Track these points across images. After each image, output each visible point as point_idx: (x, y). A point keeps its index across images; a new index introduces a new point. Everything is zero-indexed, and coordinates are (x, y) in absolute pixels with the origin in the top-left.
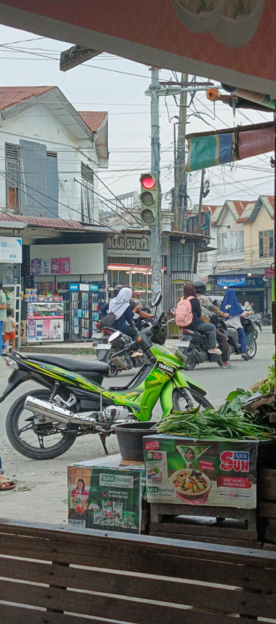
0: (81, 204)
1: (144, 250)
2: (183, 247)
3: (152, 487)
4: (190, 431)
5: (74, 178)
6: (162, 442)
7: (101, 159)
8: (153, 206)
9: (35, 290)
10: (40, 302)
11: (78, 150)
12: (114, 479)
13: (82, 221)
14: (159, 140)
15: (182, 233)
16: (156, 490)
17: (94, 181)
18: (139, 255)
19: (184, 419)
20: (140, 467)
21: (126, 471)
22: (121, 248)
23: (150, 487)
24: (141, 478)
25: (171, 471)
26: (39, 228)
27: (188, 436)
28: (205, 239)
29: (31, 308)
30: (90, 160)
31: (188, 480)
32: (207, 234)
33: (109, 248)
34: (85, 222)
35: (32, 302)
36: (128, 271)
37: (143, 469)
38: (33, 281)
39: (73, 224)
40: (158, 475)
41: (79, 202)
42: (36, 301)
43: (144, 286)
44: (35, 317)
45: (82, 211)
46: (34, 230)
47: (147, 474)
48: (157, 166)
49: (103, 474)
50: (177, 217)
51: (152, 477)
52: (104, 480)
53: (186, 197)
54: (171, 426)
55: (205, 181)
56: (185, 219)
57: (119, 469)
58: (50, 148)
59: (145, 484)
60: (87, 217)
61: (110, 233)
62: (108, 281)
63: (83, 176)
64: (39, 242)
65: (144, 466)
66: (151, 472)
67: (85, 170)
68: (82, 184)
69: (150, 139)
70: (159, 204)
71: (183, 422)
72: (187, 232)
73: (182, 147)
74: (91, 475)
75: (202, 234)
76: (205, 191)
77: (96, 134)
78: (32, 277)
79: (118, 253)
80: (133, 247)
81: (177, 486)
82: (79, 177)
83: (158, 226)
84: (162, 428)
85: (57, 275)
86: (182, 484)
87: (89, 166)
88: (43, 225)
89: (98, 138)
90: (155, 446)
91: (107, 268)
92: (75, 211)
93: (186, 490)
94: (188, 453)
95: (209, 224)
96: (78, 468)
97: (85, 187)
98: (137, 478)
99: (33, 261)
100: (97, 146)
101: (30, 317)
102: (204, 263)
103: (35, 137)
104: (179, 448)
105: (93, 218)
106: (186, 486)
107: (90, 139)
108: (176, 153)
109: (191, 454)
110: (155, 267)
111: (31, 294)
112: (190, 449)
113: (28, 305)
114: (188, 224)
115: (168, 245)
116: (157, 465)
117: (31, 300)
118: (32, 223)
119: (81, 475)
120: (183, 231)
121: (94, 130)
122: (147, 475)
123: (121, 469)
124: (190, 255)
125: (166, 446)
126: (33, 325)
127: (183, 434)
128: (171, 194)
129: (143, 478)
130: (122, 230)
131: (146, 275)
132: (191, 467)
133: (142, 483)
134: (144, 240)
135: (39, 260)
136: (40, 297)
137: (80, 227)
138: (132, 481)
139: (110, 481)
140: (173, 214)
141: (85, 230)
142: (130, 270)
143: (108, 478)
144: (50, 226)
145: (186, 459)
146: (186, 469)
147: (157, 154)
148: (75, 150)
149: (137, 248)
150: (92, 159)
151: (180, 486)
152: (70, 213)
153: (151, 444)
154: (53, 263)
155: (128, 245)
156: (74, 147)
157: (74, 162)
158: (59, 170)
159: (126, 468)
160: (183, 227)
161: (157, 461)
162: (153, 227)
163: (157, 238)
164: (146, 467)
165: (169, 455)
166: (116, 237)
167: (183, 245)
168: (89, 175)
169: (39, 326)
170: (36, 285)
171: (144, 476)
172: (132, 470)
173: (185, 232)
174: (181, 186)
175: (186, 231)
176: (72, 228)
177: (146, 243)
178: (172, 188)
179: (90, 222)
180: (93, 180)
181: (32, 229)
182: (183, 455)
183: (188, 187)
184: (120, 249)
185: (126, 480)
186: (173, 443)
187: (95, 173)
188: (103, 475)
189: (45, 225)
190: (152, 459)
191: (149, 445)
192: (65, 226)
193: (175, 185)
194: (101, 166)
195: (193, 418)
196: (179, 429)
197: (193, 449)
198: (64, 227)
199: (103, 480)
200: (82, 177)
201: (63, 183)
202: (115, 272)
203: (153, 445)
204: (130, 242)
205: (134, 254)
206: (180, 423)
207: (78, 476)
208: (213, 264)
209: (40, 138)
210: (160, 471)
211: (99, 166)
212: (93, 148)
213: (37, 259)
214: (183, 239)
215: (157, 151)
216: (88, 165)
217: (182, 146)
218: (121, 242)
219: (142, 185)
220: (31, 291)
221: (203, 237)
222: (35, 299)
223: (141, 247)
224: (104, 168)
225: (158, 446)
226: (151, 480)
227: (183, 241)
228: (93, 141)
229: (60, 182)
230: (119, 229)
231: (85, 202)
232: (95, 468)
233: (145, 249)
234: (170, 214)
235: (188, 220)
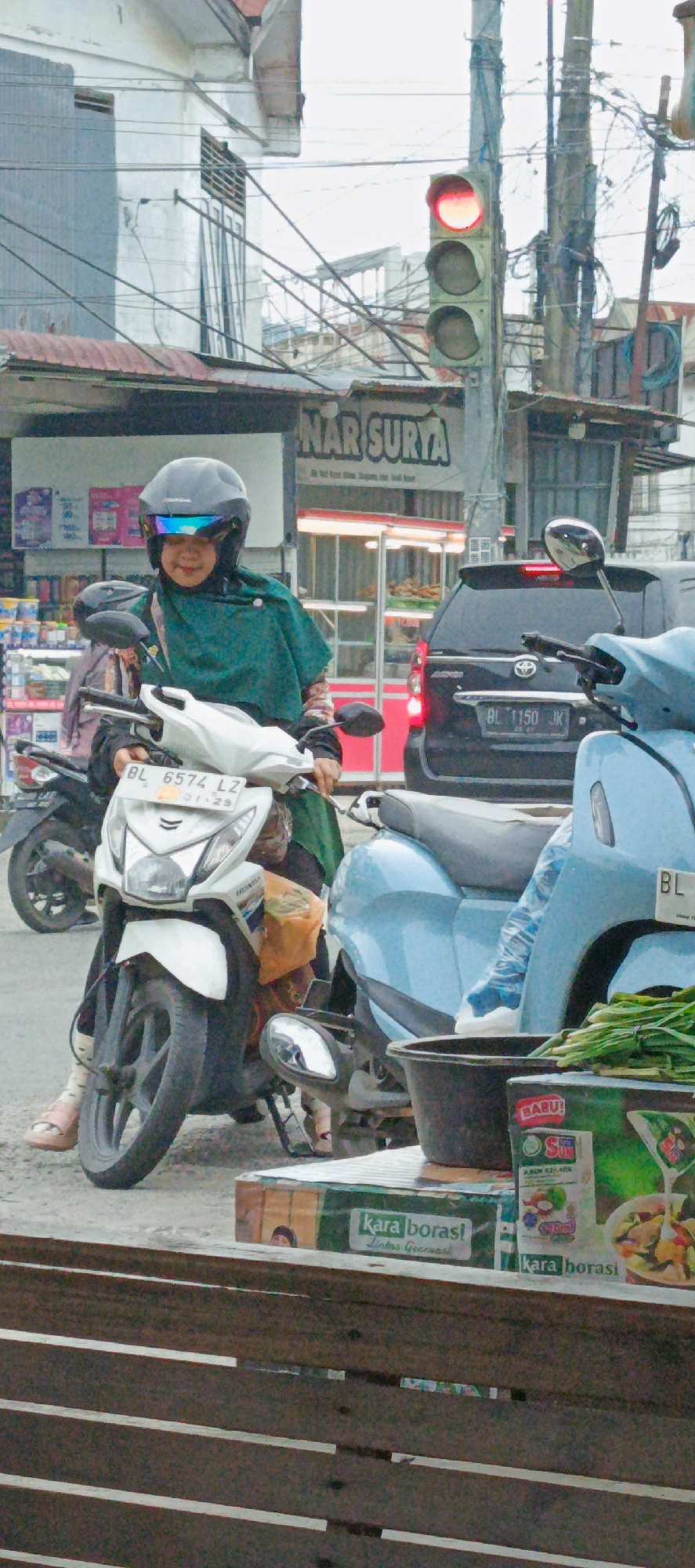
0: (198, 286)
1: (429, 462)
2: (579, 452)
3: (540, 1258)
4: (676, 1060)
5: (176, 191)
6: (577, 1098)
7: (273, 121)
8: (473, 295)
9: (31, 603)
10: (48, 647)
11: (191, 85)
12: (402, 1227)
13: (202, 350)
14: (500, 49)
15: (576, 399)
16: (554, 1266)
17: (249, 202)
18: (411, 479)
19: (654, 1020)
20: (493, 1189)
21: (444, 1201)
22: (347, 451)
23: (531, 1258)
24: (500, 1226)
25: (607, 1200)
26: (50, 375)
27: (670, 1081)
28: (658, 424)
29: (16, 669)
30: (232, 123)
31: (667, 1234)
32: (668, 402)
33: (301, 454)
34: (212, 354)
35: (21, 646)
36: (372, 538)
37: (505, 1193)
38: (21, 572)
39: (171, 362)
40: (560, 1216)
41: (192, 282)
42: (34, 642)
43: (434, 594)
44: (32, 705)
45: (203, 312)
46: (27, 383)
47: (522, 1210)
48: (491, 144)
49: (361, 1210)
50: (556, 339)
51: (541, 1220)
52: (368, 1232)
53: (591, 265)
54: (608, 1044)
55: (662, 206)
56: (585, 350)
57: (420, 1194)
58: (88, 76)
59: (516, 1246)
60: (219, 332)
61: (310, 396)
62: (299, 576)
63: (206, 185)
64: (44, 426)
65: (513, 1185)
66: (536, 1206)
67: (215, 162)
68: (202, 214)
69: (469, 46)
70: (498, 287)
71: (650, 1031)
72: (592, 395)
73: (579, 78)
74: (320, 1213)
75: (647, 403)
76: (661, 245)
77: (256, 28)
78: (20, 556)
79: (334, 470)
80: (393, 452)
81: (627, 1254)
82: (192, 187)
83: (490, 372)
84: (574, 1049)
85: (109, 550)
86: (648, 1248)
87: (230, 148)
88: (65, 363)
89: (264, 43)
90: (550, 1113)
91: (295, 522)
92: (178, 310)
93: (661, 1267)
94: (671, 1136)
95: (676, 371)
96: (274, 1189)
97: (216, 223)
98: (487, 1224)
99: (22, 498)
100: (260, 71)
101: (13, 701)
102: (647, 518)
103: (31, 36)
104: (636, 1118)
105: (243, 339)
106: (662, 1252)
107: (235, 45)
108: (557, 101)
109: (680, 1141)
110: (477, 523)
111: (18, 619)
112: (679, 1124)
113: (4, 658)
114: (598, 366)
115: (521, 447)
116: (558, 1180)
117: (18, 641)
118: (22, 356)
119: (285, 1212)
120: (577, 392)
121: (249, 11)
122: (521, 1214)
123: (428, 1191)
124: (603, 484)
125: (590, 1111)
126: (23, 731)
127: (652, 1072)
128: (532, 255)
129: (505, 1224)
130: (352, 386)
131: (438, 556)
132: (678, 1187)
133: (505, 1242)
134: (435, 425)
135: (46, 492)
136: (51, 629)
137: (200, 372)
138: (468, 1234)
139: (388, 1234)
140: (540, 330)
141: (218, 384)
142: (379, 534)
143: (382, 1226)
144: (87, 366)
145: (662, 1156)
146: (661, 1195)
147: (492, 99)
148: (180, 85)
149: (406, 455)
150: (242, 121)
151: (641, 1255)
152: (158, 320)
153: (535, 1107)
154: (96, 503)
155: (374, 444)
156: (177, 77)
157: (176, 129)
158: (121, 158)
159: (444, 1188)
160: (579, 379)
161: (558, 1166)
162: (474, 375)
163: (488, 415)
164: (517, 1188)
165: (599, 1146)
166: (331, 411)
167: (577, 444)
168: (230, 183)
169: (46, 737)
170: (32, 585)
171: (511, 1216)
172: (469, 1196)
173: (585, 396)
174: (573, 223)
175: (588, 394)
176: (169, 374)
177: (439, 437)
178: (536, 233)
179: (230, 353)
180: (242, 198)
181: (23, 379)
182: (652, 1143)
183: (598, 230)
184: (343, 457)
185: (445, 1233)
186: (617, 1103)
187: (251, 172)
188: (363, 1215)
189: (72, 364)
190: (541, 1159)
191: (531, 1108)
192: (144, 365)
193: (550, 222)
194: (273, 147)
195: (686, 1014)
196: (635, 1055)
197: (687, 1123)
198: (141, 371)
199: (362, 1231)
200: (203, 187)
201: (133, 207)
202: (325, 540)
203: (545, 1107)
204: (381, 431)
205: (397, 478)
206: (639, 1032)
207: (274, 1215)
208: (682, 521)
209: (53, 42)
210: (568, 1199)
211: (267, 149)
212: (246, 79)
213: (39, 491)
214: (577, 421)
215: (491, 90)
216: (225, 145)
217: (577, 74)
218: (346, 429)
219: (435, 215)
220: (15, 606)
221: (651, 416)
222: (31, 635)
223: (420, 454)
224: (286, 154)
225: (561, 1112)
226: (535, 1231)
227: (578, 432)
228: (246, 54)
229: (123, 204)
230: (341, 381)
231: (213, 280)
232: (336, 1188)
233: (434, 458)
234: (528, 329)
235: (597, 354)
